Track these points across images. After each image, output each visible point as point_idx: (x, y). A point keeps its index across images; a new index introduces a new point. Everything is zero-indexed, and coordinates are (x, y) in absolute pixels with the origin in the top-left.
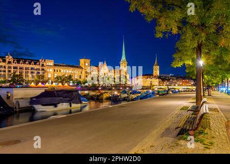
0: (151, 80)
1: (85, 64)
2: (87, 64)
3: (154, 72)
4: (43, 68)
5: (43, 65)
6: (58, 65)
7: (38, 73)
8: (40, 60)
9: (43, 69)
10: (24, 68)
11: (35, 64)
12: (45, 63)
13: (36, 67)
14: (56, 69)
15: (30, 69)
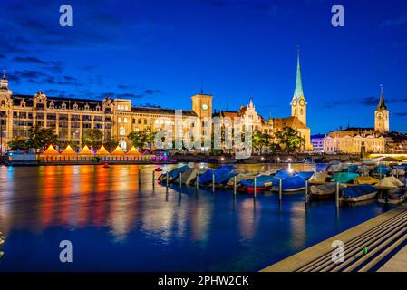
0: (363, 139)
1: (201, 107)
2: (205, 107)
3: (377, 122)
4: (108, 115)
5: (108, 110)
6: (141, 110)
7: (98, 126)
8: (104, 100)
9: (108, 119)
10: (69, 117)
11: (92, 107)
12: (112, 106)
13: (93, 114)
14: (137, 118)
15: (81, 118)
